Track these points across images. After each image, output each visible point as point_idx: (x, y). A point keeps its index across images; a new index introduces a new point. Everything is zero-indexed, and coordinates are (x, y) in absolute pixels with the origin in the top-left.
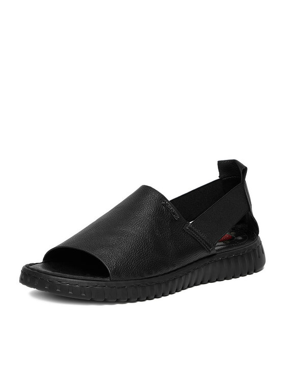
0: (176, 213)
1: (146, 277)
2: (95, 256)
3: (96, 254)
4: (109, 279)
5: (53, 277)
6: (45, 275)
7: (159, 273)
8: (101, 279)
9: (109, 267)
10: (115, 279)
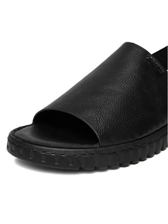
0: (161, 68)
1: (137, 138)
2: (82, 119)
3: (82, 117)
4: (98, 146)
5: (37, 147)
6: (28, 144)
7: (150, 132)
8: (89, 146)
9: (97, 132)
10: (104, 145)
